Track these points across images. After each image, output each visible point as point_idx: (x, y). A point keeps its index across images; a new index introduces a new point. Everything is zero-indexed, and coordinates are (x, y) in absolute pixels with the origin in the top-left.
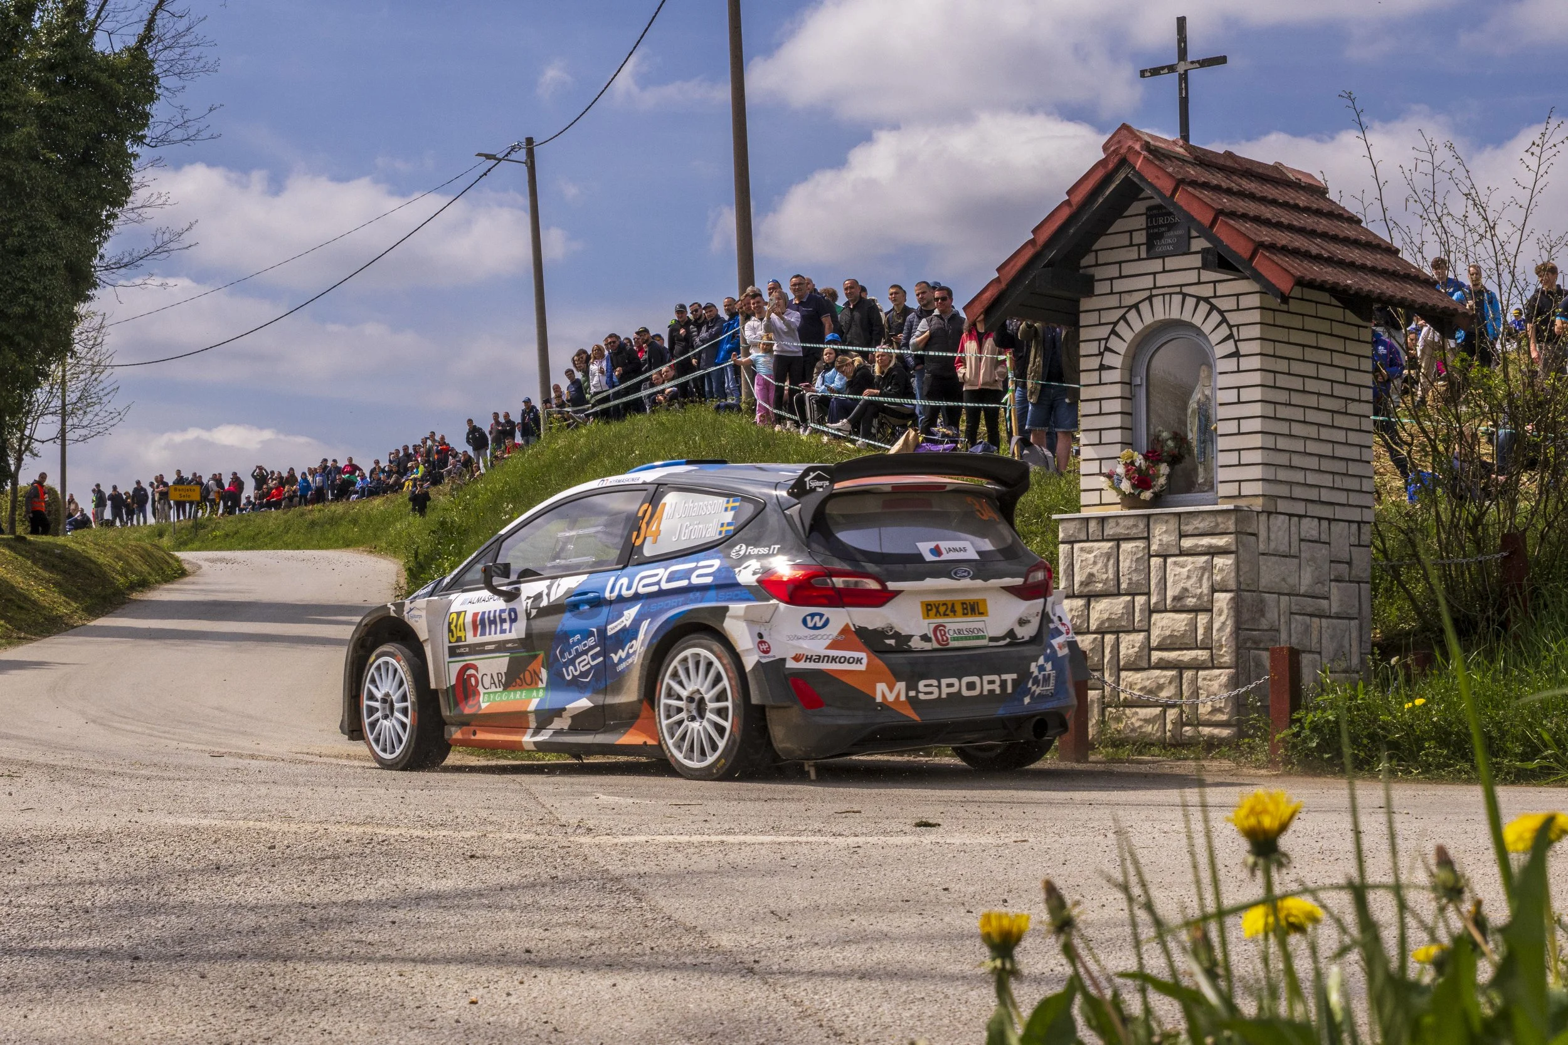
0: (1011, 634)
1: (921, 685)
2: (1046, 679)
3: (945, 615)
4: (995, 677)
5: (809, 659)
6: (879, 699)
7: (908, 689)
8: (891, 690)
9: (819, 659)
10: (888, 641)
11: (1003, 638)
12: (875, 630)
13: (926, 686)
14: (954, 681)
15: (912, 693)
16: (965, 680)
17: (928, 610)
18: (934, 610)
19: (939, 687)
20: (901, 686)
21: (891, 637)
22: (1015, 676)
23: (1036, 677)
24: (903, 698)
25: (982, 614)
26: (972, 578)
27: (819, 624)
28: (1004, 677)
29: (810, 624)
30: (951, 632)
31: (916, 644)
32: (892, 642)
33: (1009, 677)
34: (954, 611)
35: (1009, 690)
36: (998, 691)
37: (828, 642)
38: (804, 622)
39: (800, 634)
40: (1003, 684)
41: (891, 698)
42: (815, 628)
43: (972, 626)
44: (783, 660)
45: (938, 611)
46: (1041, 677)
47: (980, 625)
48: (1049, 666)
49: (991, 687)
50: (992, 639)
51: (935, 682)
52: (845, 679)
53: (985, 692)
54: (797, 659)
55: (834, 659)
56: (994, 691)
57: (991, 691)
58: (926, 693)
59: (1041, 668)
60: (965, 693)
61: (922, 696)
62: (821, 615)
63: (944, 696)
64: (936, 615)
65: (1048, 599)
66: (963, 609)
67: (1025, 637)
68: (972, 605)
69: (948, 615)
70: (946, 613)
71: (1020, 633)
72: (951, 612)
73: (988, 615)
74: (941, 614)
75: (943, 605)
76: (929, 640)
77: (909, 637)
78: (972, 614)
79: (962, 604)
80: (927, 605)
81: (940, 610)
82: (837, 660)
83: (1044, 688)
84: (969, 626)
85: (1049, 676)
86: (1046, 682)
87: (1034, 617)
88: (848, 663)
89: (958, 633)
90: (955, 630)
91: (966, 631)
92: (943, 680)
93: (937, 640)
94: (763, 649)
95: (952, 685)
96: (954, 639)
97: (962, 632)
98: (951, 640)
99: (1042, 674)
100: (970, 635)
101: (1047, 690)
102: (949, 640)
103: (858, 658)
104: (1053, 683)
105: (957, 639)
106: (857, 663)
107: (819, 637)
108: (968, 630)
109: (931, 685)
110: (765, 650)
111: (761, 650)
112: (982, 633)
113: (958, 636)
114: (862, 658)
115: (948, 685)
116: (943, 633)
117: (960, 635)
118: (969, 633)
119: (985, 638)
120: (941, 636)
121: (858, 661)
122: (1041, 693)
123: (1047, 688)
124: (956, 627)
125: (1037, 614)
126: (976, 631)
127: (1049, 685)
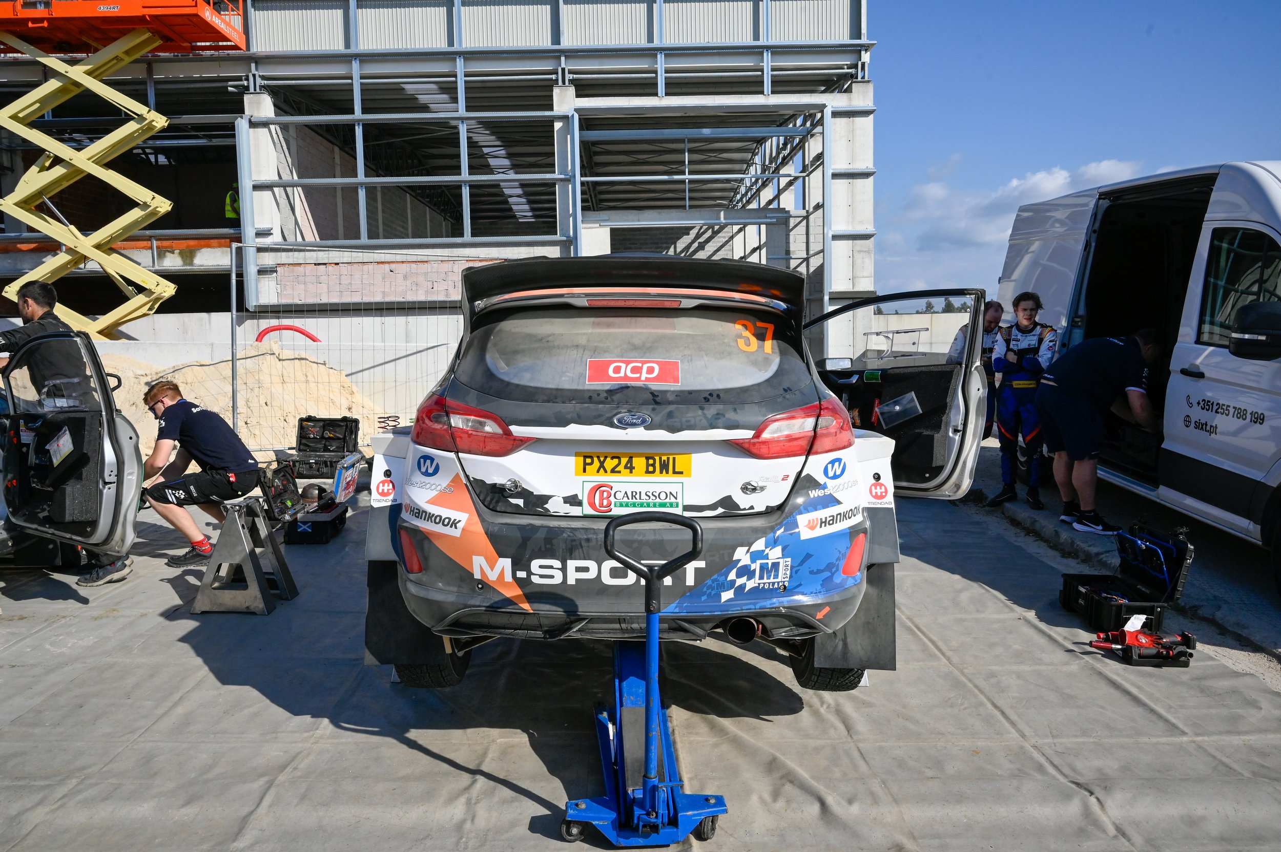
0: (727, 502)
1: (535, 565)
2: (769, 569)
3: (613, 471)
6: (477, 576)
7: (516, 566)
8: (492, 567)
10: (514, 501)
11: (713, 507)
12: (495, 486)
13: (542, 567)
14: (592, 564)
15: (522, 574)
16: (608, 565)
17: (585, 464)
18: (597, 463)
19: (564, 569)
20: (506, 563)
21: (515, 496)
22: (702, 565)
23: (747, 567)
24: (508, 577)
25: (679, 473)
26: (647, 428)
27: (431, 471)
29: (423, 470)
30: (619, 496)
31: (556, 507)
32: (520, 502)
33: (691, 566)
34: (630, 467)
35: (690, 581)
36: (668, 582)
37: (435, 493)
38: (418, 465)
41: (492, 576)
42: (426, 474)
43: (657, 489)
45: (602, 466)
46: (756, 566)
47: (674, 489)
48: (776, 553)
50: (687, 508)
51: (557, 564)
52: (439, 544)
54: (407, 509)
58: (542, 576)
59: (757, 556)
60: (607, 580)
61: (535, 579)
62: (432, 459)
63: (571, 581)
64: (598, 471)
65: (811, 458)
66: (648, 465)
67: (752, 508)
68: (664, 461)
69: (619, 472)
70: (617, 470)
71: (744, 501)
72: (626, 467)
73: (689, 475)
74: (609, 470)
75: (612, 458)
76: (579, 504)
77: (545, 499)
78: (661, 472)
79: (648, 459)
80: (586, 457)
81: (606, 465)
82: (433, 519)
83: (765, 580)
84: (651, 488)
85: (776, 566)
86: (769, 572)
87: (777, 482)
88: (443, 524)
89: (630, 497)
90: (626, 493)
91: (646, 495)
92: (569, 562)
93: (592, 505)
94: (383, 490)
95: (586, 569)
96: (621, 505)
97: (638, 496)
98: (615, 506)
99: (759, 562)
100: (650, 500)
101: (769, 583)
102: (612, 506)
103: (455, 520)
104: (785, 574)
105: (627, 505)
106: (451, 527)
107: (428, 486)
108: (650, 494)
109: (551, 567)
110: (386, 491)
111: (380, 491)
112: (673, 500)
113: (630, 500)
114: (460, 521)
115: (578, 569)
116: (605, 494)
117: (634, 500)
118: (649, 497)
119: (677, 506)
120: (602, 499)
121: (454, 524)
122: (761, 586)
123: (772, 580)
124: (630, 489)
125: (785, 478)
126: (663, 496)
127: (776, 576)
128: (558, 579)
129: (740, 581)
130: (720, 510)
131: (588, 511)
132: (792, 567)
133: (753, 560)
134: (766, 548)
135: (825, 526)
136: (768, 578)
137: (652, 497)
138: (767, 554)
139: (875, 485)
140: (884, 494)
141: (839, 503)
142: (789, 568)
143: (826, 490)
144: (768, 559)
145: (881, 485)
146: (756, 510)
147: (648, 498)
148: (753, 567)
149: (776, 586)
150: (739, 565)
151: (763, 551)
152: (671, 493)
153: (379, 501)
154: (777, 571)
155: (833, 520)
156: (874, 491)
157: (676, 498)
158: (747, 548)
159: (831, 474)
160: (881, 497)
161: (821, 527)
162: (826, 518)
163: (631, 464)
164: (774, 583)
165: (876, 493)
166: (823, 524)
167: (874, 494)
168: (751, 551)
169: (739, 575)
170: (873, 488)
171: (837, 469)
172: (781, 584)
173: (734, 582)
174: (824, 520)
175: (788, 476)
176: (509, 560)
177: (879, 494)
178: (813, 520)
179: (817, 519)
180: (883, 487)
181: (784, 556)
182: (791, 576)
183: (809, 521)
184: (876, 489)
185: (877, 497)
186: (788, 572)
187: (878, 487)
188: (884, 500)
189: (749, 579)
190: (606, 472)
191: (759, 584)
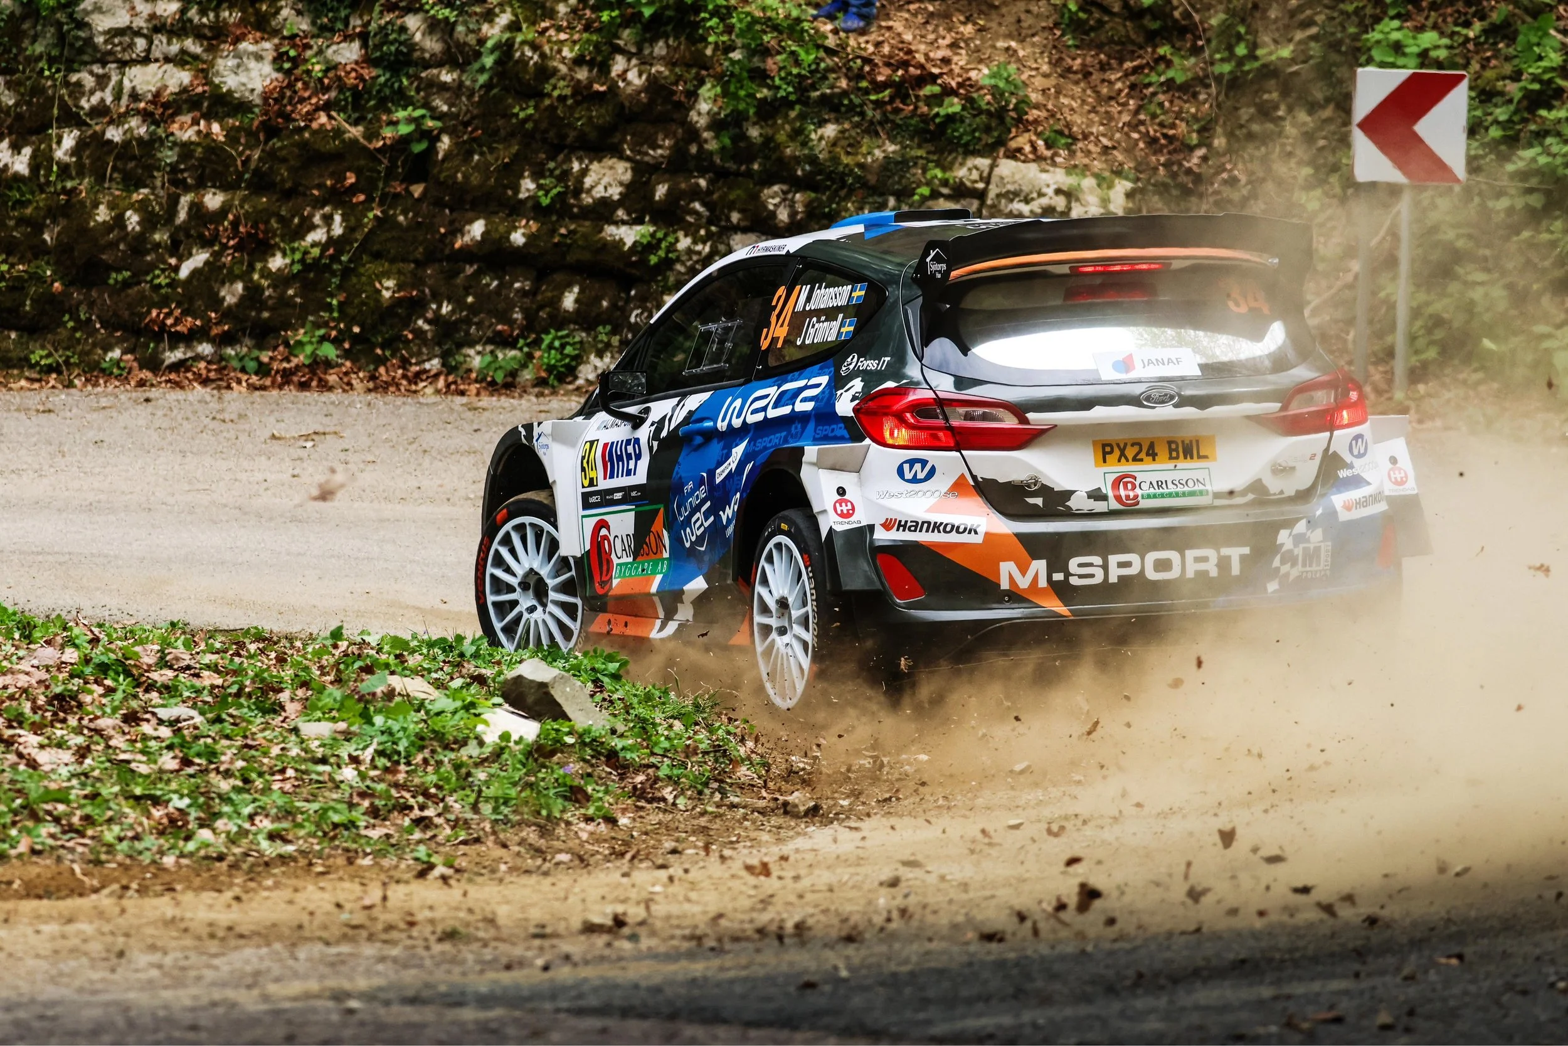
0: (1257, 487)
1: (1073, 564)
2: (1311, 556)
3: (1135, 459)
4: (1210, 553)
5: (902, 526)
6: (1005, 585)
7: (1052, 567)
8: (1024, 572)
9: (916, 526)
10: (1031, 501)
11: (1244, 493)
12: (1009, 485)
13: (1080, 565)
14: (1135, 558)
15: (1058, 577)
16: (1152, 557)
17: (1105, 454)
18: (1117, 453)
19: (1105, 567)
20: (1040, 566)
21: (1034, 494)
22: (1246, 550)
23: (1290, 551)
24: (1043, 583)
25: (1206, 457)
26: (1176, 406)
27: (921, 476)
28: (1225, 551)
29: (909, 476)
30: (1145, 486)
31: (1078, 502)
32: (1039, 501)
33: (1236, 553)
34: (1152, 454)
35: (1236, 570)
36: (1214, 572)
37: (933, 501)
38: (900, 472)
39: (894, 491)
40: (1224, 564)
41: (1023, 583)
42: (915, 480)
43: (1184, 476)
44: (871, 528)
45: (1122, 454)
46: (1298, 551)
47: (1201, 475)
48: (1317, 536)
49: (1202, 566)
50: (1217, 495)
51: (1097, 560)
52: (952, 556)
53: (1190, 574)
54: (887, 526)
55: (937, 527)
56: (1207, 572)
57: (1202, 575)
58: (1081, 576)
59: (1299, 539)
60: (1151, 575)
61: (1074, 581)
62: (924, 463)
63: (1113, 579)
64: (1119, 460)
65: (1336, 433)
66: (1171, 451)
67: (1282, 492)
68: (1187, 443)
69: (1142, 460)
70: (1138, 457)
71: (1274, 485)
72: (1148, 454)
73: (1215, 459)
74: (1130, 458)
75: (1133, 444)
76: (1104, 498)
77: (1068, 494)
78: (1185, 457)
79: (1170, 443)
80: (1104, 446)
81: (1127, 452)
82: (941, 528)
83: (1308, 568)
84: (1177, 476)
85: (1317, 549)
86: (1311, 559)
87: (1305, 461)
88: (958, 532)
89: (1157, 487)
90: (1151, 483)
91: (1173, 483)
92: (1110, 556)
93: (1118, 498)
94: (843, 510)
95: (1127, 564)
96: (1149, 496)
97: (1164, 486)
98: (1143, 498)
99: (1301, 546)
100: (1178, 489)
101: (1311, 571)
102: (1140, 498)
103: (973, 525)
104: (1327, 561)
105: (1155, 496)
106: (969, 533)
107: (921, 494)
108: (1177, 483)
109: (1091, 565)
110: (846, 512)
111: (839, 512)
112: (1201, 487)
113: (1158, 491)
114: (979, 526)
115: (1121, 565)
116: (1130, 486)
117: (1162, 491)
118: (1176, 486)
119: (1207, 494)
120: (1127, 491)
121: (973, 531)
122: (1304, 574)
123: (1314, 567)
124: (1155, 477)
125: (1312, 458)
126: (1190, 483)
127: (1318, 564)
128: (1099, 579)
129: (1285, 569)
130: (1251, 496)
131: (1114, 505)
132: (1332, 553)
133: (1296, 545)
134: (1307, 530)
135: (1360, 507)
137: (1179, 485)
138: (1309, 537)
139: (1394, 470)
140: (1404, 479)
141: (1369, 484)
142: (1330, 553)
143: (1353, 469)
144: (1310, 543)
145: (1400, 469)
146: (1286, 494)
148: (1296, 552)
149: (1318, 575)
150: (1283, 550)
151: (1305, 534)
152: (1198, 480)
153: (841, 524)
154: (1319, 556)
155: (1366, 501)
156: (1393, 477)
157: (1204, 486)
158: (1289, 530)
159: (1356, 452)
160: (1402, 482)
161: (1356, 508)
162: (1359, 499)
163: (1154, 450)
164: (1315, 572)
165: (1396, 478)
166: (1358, 506)
167: (1393, 480)
168: (1293, 534)
169: (1283, 562)
170: (1391, 472)
171: (1359, 447)
172: (1323, 573)
173: (1278, 569)
174: (1357, 500)
175: (1315, 455)
176: (1044, 561)
177: (1400, 479)
178: (1347, 500)
179: (1351, 499)
180: (1402, 472)
181: (1324, 540)
182: (1332, 563)
183: (1344, 501)
184: (1394, 473)
185: (1397, 483)
186: (1329, 559)
187: (1397, 472)
188: (1406, 486)
189: (1292, 566)
190: (1127, 460)
191: (1302, 572)
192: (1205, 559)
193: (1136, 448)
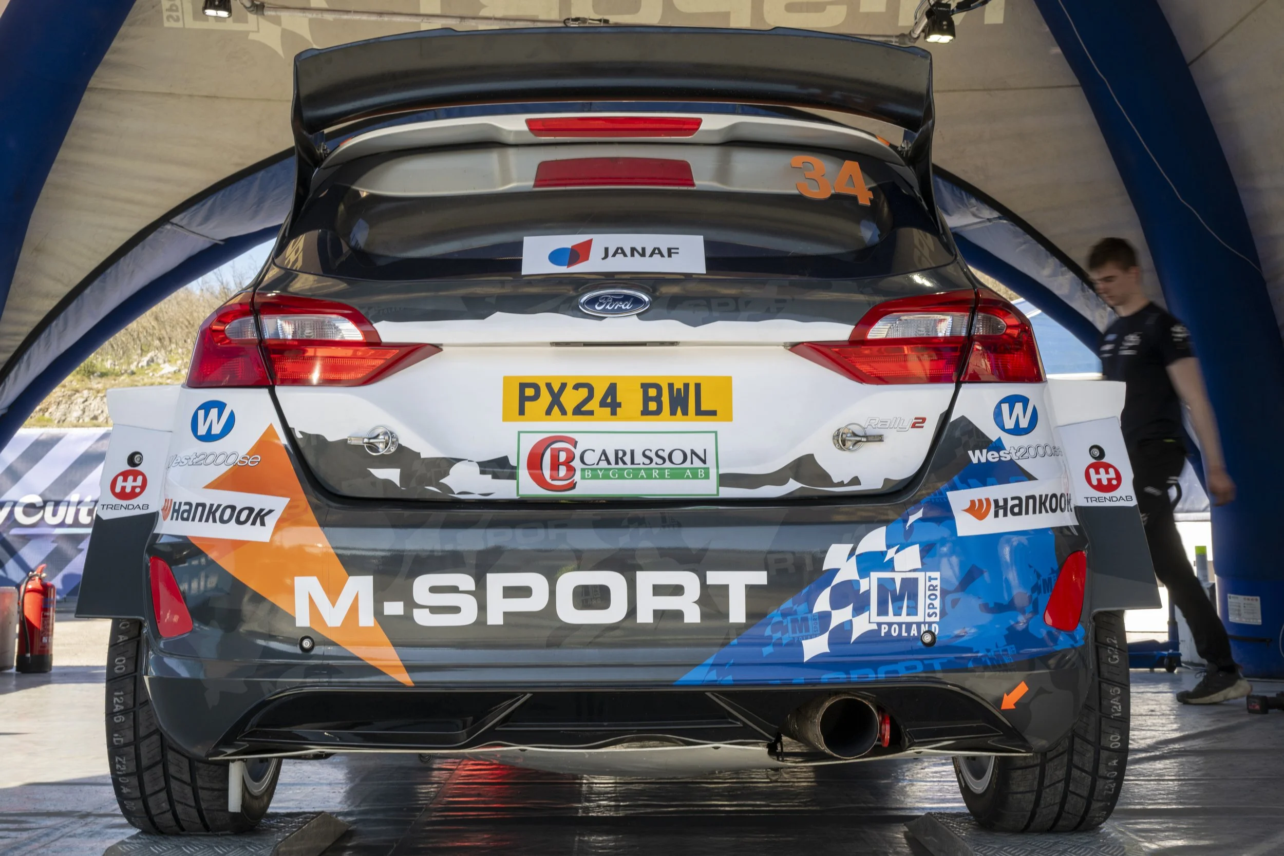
0: (805, 468)
1: (422, 586)
2: (898, 596)
3: (580, 412)
4: (689, 580)
5: (176, 511)
6: (302, 619)
7: (381, 595)
8: (333, 598)
10: (381, 473)
11: (777, 478)
12: (342, 444)
14: (536, 581)
15: (394, 608)
16: (570, 580)
17: (523, 399)
18: (546, 398)
19: (480, 593)
20: (362, 587)
21: (385, 462)
22: (760, 578)
23: (851, 584)
25: (709, 413)
26: (644, 317)
27: (216, 429)
29: (202, 430)
30: (591, 458)
31: (465, 481)
32: (393, 475)
33: (738, 582)
34: (612, 404)
35: (737, 613)
37: (224, 469)
38: (193, 423)
39: (182, 454)
41: (334, 618)
43: (667, 444)
44: (156, 516)
45: (556, 399)
46: (870, 584)
47: (699, 443)
48: (909, 559)
49: (668, 603)
50: (726, 480)
51: (466, 581)
53: (645, 616)
54: (165, 512)
55: (212, 513)
56: (678, 615)
58: (435, 610)
59: (871, 562)
60: (568, 614)
61: (422, 618)
62: (221, 408)
63: (495, 618)
64: (549, 412)
65: (966, 388)
66: (646, 399)
67: (855, 481)
68: (679, 390)
69: (591, 413)
70: (585, 408)
71: (839, 466)
72: (603, 404)
73: (729, 418)
74: (569, 409)
75: (577, 387)
77: (445, 464)
78: (673, 412)
79: (645, 387)
80: (523, 386)
81: (563, 399)
82: (218, 515)
83: (891, 618)
84: (654, 443)
85: (910, 586)
86: (898, 599)
87: (902, 429)
88: (239, 522)
89: (612, 459)
90: (604, 453)
91: (644, 455)
92: (491, 578)
93: (537, 476)
94: (123, 488)
95: (524, 592)
96: (595, 477)
97: (627, 459)
98: (583, 478)
99: (875, 576)
100: (653, 465)
101: (900, 625)
102: (577, 477)
103: (262, 510)
104: (931, 606)
105: (606, 477)
106: (254, 523)
107: (211, 458)
108: (652, 455)
109: (454, 589)
110: (128, 490)
111: (118, 490)
112: (698, 464)
113: (613, 466)
114: (270, 511)
115: (510, 592)
116: (563, 457)
117: (621, 465)
118: (651, 460)
119: (707, 477)
120: (555, 466)
121: (260, 517)
122: (884, 629)
123: (904, 618)
124: (611, 444)
125: (919, 423)
126: (678, 457)
127: (913, 611)
128: (468, 615)
129: (840, 617)
130: (793, 486)
131: (529, 489)
132: (944, 593)
133: (864, 572)
134: (889, 547)
135: (1005, 515)
136: (897, 613)
137: (656, 459)
138: (892, 560)
139: (1096, 467)
140: (1114, 482)
141: (1029, 477)
142: (938, 593)
143: (1002, 453)
144: (893, 570)
145: (1107, 467)
146: (865, 486)
147: (648, 461)
148: (864, 585)
149: (914, 632)
150: (836, 581)
151: (883, 554)
152: (693, 452)
153: (114, 507)
154: (914, 597)
155: (1020, 505)
156: (1094, 478)
157: (704, 462)
158: (851, 546)
160: (1110, 488)
161: (996, 515)
162: (1005, 500)
163: (614, 397)
164: (909, 626)
165: (1099, 480)
166: (1001, 512)
167: (1095, 482)
168: (858, 552)
169: (837, 603)
170: (1092, 471)
171: (1020, 417)
172: (924, 628)
173: (825, 617)
174: (1001, 503)
175: (924, 420)
176: (370, 579)
177: (1105, 482)
178: (980, 501)
179: (987, 500)
180: (1111, 470)
181: (925, 568)
182: (943, 613)
183: (973, 502)
184: (1097, 473)
185: (1100, 487)
186: (937, 603)
187: (1102, 470)
188: (1116, 493)
189: (858, 611)
190: (564, 412)
191: (879, 625)
192: (677, 590)
193: (583, 393)
